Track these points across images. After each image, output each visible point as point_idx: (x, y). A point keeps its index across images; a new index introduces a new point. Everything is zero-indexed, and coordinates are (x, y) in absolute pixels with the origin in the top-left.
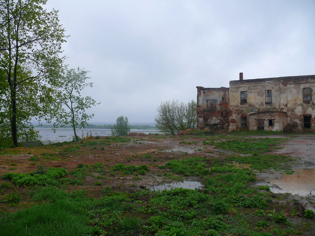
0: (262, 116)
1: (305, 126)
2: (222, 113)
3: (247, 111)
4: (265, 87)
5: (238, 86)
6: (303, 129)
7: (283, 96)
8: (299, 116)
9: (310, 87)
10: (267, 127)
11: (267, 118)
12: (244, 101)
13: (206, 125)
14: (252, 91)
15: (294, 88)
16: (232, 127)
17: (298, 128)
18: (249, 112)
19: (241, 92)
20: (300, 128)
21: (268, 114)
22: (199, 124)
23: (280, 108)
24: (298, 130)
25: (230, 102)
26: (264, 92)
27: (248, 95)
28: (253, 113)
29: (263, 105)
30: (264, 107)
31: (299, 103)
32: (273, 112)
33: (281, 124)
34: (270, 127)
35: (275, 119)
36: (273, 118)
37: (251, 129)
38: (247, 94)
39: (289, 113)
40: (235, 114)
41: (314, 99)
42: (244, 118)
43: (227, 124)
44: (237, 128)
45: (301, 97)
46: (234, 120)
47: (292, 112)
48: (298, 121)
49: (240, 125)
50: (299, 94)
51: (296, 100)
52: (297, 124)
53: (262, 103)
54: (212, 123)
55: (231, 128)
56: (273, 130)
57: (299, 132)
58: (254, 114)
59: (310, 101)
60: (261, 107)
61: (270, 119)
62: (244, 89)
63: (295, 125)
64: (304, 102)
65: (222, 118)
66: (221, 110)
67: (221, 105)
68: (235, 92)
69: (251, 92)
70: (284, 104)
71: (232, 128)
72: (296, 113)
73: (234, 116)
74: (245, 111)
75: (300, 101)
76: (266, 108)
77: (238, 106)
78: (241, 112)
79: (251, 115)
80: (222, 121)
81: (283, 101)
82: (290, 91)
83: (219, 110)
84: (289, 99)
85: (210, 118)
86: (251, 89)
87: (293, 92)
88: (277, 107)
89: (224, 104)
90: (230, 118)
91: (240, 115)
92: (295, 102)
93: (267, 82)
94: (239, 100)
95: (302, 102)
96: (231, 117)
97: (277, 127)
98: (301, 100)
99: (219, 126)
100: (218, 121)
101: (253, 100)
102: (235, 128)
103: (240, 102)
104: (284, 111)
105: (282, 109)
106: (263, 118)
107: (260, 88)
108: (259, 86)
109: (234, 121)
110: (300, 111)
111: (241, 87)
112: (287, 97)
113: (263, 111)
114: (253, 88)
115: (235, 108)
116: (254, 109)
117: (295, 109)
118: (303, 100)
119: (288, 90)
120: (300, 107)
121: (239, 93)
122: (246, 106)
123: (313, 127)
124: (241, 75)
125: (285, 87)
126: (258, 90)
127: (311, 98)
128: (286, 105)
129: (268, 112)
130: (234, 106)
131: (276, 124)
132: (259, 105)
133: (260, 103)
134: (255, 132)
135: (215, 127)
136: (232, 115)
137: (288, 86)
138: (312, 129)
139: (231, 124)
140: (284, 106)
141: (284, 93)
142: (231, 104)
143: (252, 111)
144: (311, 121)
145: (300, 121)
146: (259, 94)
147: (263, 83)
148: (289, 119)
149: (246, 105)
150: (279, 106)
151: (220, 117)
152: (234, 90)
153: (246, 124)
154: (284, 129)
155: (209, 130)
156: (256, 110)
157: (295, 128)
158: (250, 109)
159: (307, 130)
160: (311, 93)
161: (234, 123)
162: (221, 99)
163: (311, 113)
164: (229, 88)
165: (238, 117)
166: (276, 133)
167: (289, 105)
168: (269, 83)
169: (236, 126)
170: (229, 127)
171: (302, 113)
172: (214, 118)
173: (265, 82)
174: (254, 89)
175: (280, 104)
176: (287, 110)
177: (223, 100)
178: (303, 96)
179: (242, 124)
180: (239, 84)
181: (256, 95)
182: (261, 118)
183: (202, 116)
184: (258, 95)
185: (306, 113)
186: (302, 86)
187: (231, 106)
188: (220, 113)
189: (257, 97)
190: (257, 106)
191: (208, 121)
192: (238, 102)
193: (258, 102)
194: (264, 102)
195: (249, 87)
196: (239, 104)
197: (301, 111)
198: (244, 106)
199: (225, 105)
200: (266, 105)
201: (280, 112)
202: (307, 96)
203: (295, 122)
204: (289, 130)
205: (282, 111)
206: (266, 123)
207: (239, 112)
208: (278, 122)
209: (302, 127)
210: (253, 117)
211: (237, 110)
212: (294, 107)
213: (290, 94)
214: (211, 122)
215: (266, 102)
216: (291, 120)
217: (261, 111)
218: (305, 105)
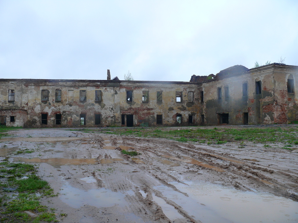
0: (4, 113)
1: (42, 123)
4: (9, 87)
6: (41, 125)
7: (25, 96)
8: (38, 114)
9: (47, 89)
10: (8, 123)
11: (9, 115)
15: (34, 89)
17: (37, 124)
20: (38, 124)
21: (9, 111)
23: (21, 106)
24: (37, 126)
26: (8, 91)
29: (6, 103)
30: (7, 105)
31: (38, 102)
32: (15, 109)
33: (22, 121)
34: (12, 123)
35: (16, 116)
36: (14, 115)
39: (29, 111)
41: (50, 100)
45: (40, 97)
47: (32, 111)
48: (36, 118)
50: (38, 95)
51: (35, 100)
52: (36, 120)
53: (5, 101)
56: (14, 125)
57: (37, 127)
59: (47, 101)
60: (4, 105)
61: (12, 115)
63: (34, 122)
64: (42, 102)
70: (25, 103)
72: (35, 111)
76: (9, 106)
81: (24, 101)
82: (31, 92)
84: (30, 98)
87: (33, 92)
88: (19, 105)
92: (35, 102)
93: (11, 82)
95: (41, 102)
97: (18, 123)
98: (39, 100)
104: (25, 109)
105: (24, 107)
106: (5, 115)
107: (4, 87)
110: (39, 110)
112: (28, 97)
113: (6, 109)
117: (35, 108)
118: (42, 100)
119: (29, 91)
120: (39, 106)
123: (49, 123)
125: (26, 88)
126: (2, 89)
127: (48, 98)
128: (27, 104)
129: (10, 109)
131: (16, 120)
132: (3, 103)
133: (3, 102)
137: (29, 87)
138: (48, 125)
140: (25, 104)
141: (25, 93)
144: (48, 118)
145: (39, 118)
146: (3, 93)
147: (7, 83)
148: (29, 116)
150: (21, 104)
154: (24, 125)
157: (34, 124)
159: (44, 126)
160: (48, 94)
163: (47, 112)
166: (17, 128)
167: (29, 104)
168: (12, 83)
171: (40, 111)
173: (9, 82)
175: (21, 103)
176: (27, 108)
178: (41, 97)
185: (44, 111)
186: (41, 88)
190: (1, 104)
193: (2, 100)
194: (7, 101)
197: (40, 109)
200: (9, 103)
201: (22, 110)
202: (46, 97)
203: (34, 119)
204: (29, 125)
205: (23, 109)
206: (8, 119)
208: (19, 119)
209: (40, 123)
213: (31, 94)
215: (9, 100)
216: (31, 117)
217: (4, 108)
218: (43, 104)
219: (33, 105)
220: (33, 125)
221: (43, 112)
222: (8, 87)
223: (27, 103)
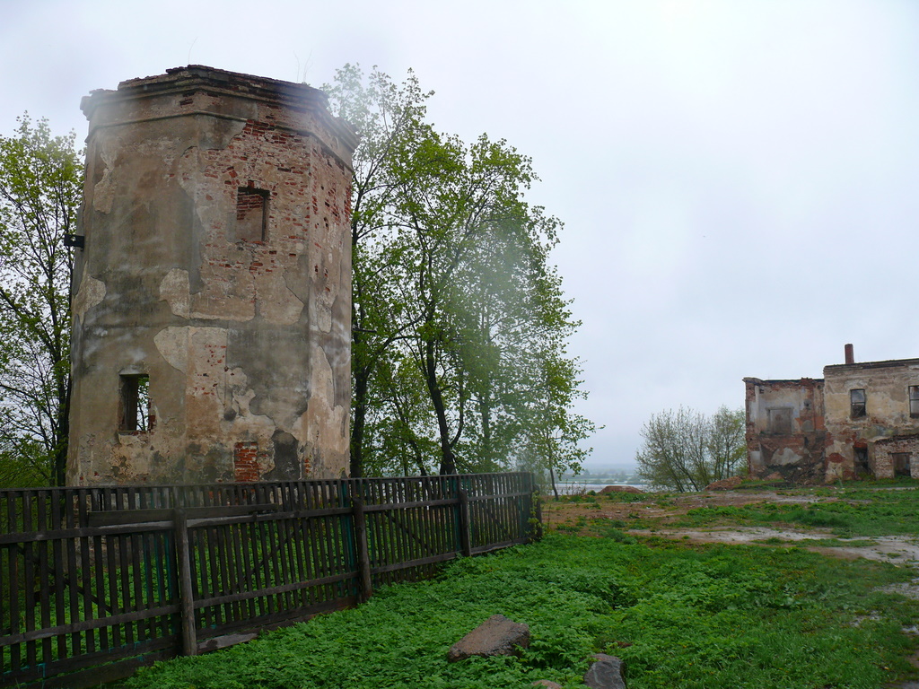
0: (904, 446)
2: (806, 438)
3: (868, 433)
4: (909, 379)
5: (844, 377)
10: (916, 469)
11: (915, 449)
12: (859, 411)
13: (769, 467)
14: (878, 388)
16: (833, 471)
18: (872, 437)
19: (851, 390)
21: (917, 441)
22: (752, 467)
25: (827, 414)
26: (907, 390)
27: (868, 398)
28: (882, 438)
29: (905, 421)
30: (908, 424)
37: (879, 474)
38: (865, 395)
40: (840, 440)
42: (861, 450)
43: (820, 465)
44: (846, 472)
46: (837, 454)
49: (852, 465)
53: (903, 416)
54: (784, 462)
55: (831, 472)
58: (885, 442)
60: (901, 424)
62: (859, 384)
65: (806, 451)
66: (803, 431)
67: (802, 419)
68: (838, 390)
69: (875, 391)
71: (834, 474)
73: (837, 447)
74: (864, 435)
76: (912, 426)
77: (846, 423)
78: (854, 437)
79: (877, 442)
80: (806, 456)
83: (799, 431)
85: (778, 450)
86: (875, 385)
89: (809, 418)
90: (829, 451)
91: (852, 444)
93: (912, 367)
94: (849, 410)
96: (830, 447)
99: (799, 469)
100: (796, 459)
101: (880, 410)
102: (840, 472)
103: (849, 413)
106: (907, 450)
107: (896, 380)
108: (894, 377)
109: (837, 458)
111: (851, 379)
113: (905, 434)
114: (879, 381)
115: (838, 426)
116: (885, 429)
121: (847, 394)
122: (866, 422)
124: (849, 349)
126: (891, 386)
129: (917, 436)
130: (837, 424)
132: (896, 421)
133: (897, 416)
134: (889, 481)
135: (792, 472)
136: (833, 443)
139: (831, 464)
142: (830, 419)
143: (880, 433)
146: (895, 395)
147: (902, 369)
149: (865, 419)
151: (801, 449)
152: (833, 386)
153: (865, 465)
155: (779, 478)
156: (890, 431)
158: (874, 428)
161: (839, 462)
162: (803, 407)
164: (822, 381)
165: (847, 449)
168: (916, 369)
169: (844, 468)
170: (827, 472)
172: (787, 451)
173: (907, 367)
174: (882, 384)
177: (808, 409)
179: (857, 465)
180: (846, 373)
181: (887, 398)
182: (901, 449)
183: (760, 446)
184: (893, 398)
187: (828, 423)
188: (802, 439)
189: (891, 401)
190: (892, 422)
191: (773, 458)
192: (846, 413)
193: (893, 414)
194: (907, 413)
195: (870, 380)
196: (848, 419)
198: (859, 422)
199: (813, 419)
200: (913, 420)
206: (915, 461)
207: (847, 436)
210: (884, 447)
211: (845, 432)
214: (780, 461)
215: (912, 411)
217: (901, 433)
222: (906, 380)
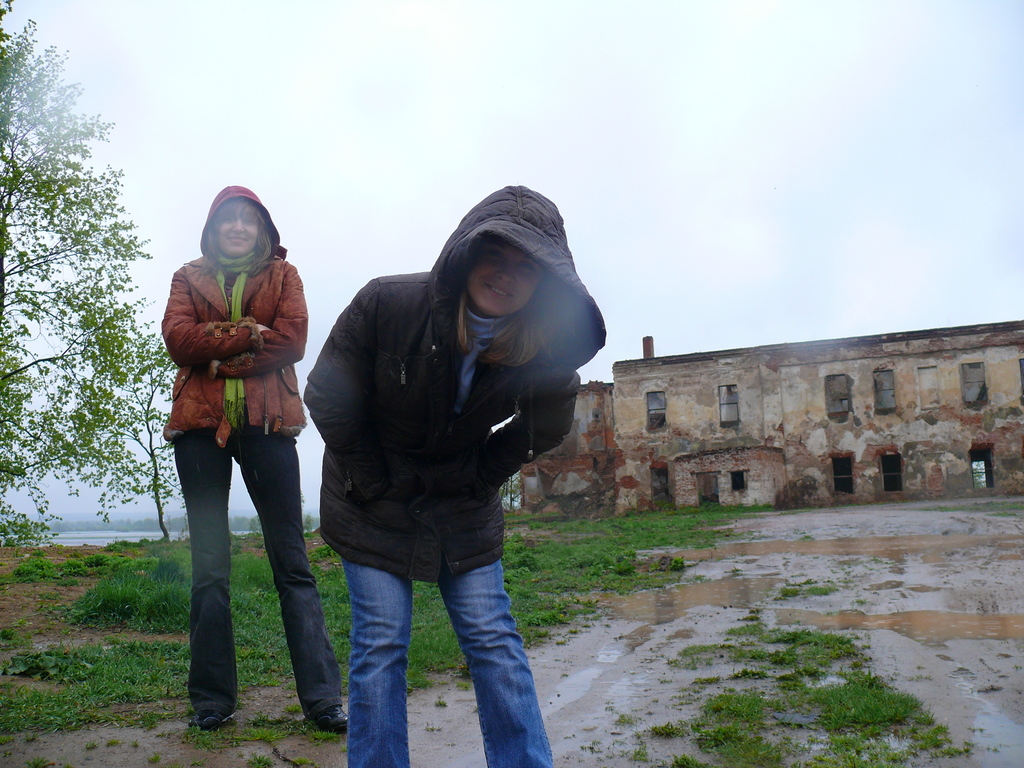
0: (711, 463)
1: (837, 488)
2: (595, 459)
3: (669, 449)
4: (719, 376)
5: (637, 377)
6: (833, 495)
7: (771, 400)
8: (820, 459)
9: (844, 372)
10: (726, 493)
11: (725, 467)
12: (658, 422)
13: (547, 497)
14: (681, 389)
15: (801, 377)
16: (626, 499)
17: (819, 492)
18: (674, 454)
19: (648, 393)
20: (823, 492)
21: (727, 456)
22: (527, 497)
23: (762, 437)
24: (819, 499)
25: (616, 426)
26: (716, 391)
27: (670, 402)
28: (685, 454)
29: (713, 431)
30: (718, 435)
31: (817, 419)
32: (743, 449)
33: (769, 484)
34: (737, 493)
35: (748, 471)
36: (742, 468)
37: (679, 501)
38: (666, 399)
39: (791, 451)
40: (634, 459)
41: (857, 408)
42: (661, 471)
43: (610, 494)
44: (642, 501)
45: (820, 401)
46: (630, 477)
47: (797, 449)
48: (815, 473)
49: (649, 492)
50: (814, 394)
51: (807, 412)
52: (815, 481)
53: (711, 425)
54: (568, 491)
55: (623, 501)
56: (744, 501)
57: (821, 505)
58: (689, 458)
59: (847, 413)
60: (709, 436)
61: (736, 469)
62: (657, 385)
63: (809, 486)
64: (831, 416)
65: (595, 476)
66: (591, 450)
67: (590, 434)
68: (632, 394)
69: (677, 394)
70: (774, 426)
71: (627, 504)
72: (809, 448)
73: (630, 468)
74: (663, 450)
75: (820, 414)
76: (723, 438)
77: (640, 436)
78: (651, 454)
79: (678, 460)
80: (595, 482)
81: (771, 417)
82: (791, 386)
83: (587, 450)
84: (789, 408)
85: (560, 475)
86: (677, 385)
87: (797, 387)
88: (756, 434)
89: (600, 432)
90: (620, 473)
91: (649, 463)
92: (805, 418)
93: (723, 361)
94: (644, 419)
95: (826, 418)
96: (621, 469)
97: (758, 492)
98: (821, 411)
99: (587, 498)
100: (584, 485)
101: (683, 418)
102: (634, 502)
103: (645, 424)
104: (776, 444)
105: (771, 439)
106: (714, 468)
107: (703, 379)
108: (702, 375)
109: (629, 482)
110: (821, 444)
111: (647, 379)
112: (781, 403)
113: (714, 448)
114: (682, 380)
115: (632, 441)
116: (689, 443)
117: (808, 438)
118: (828, 409)
119: (783, 383)
120: (820, 432)
121: (642, 398)
122: (666, 434)
123: (860, 487)
124: (648, 342)
125: (774, 375)
126: (697, 387)
127: (850, 404)
128: (781, 428)
129: (728, 450)
130: (630, 438)
131: (751, 484)
132: (703, 432)
133: (704, 426)
134: (692, 510)
135: (577, 503)
136: (625, 463)
137: (784, 370)
138: (856, 495)
139: (623, 491)
140: (775, 430)
141: (773, 391)
142: (621, 431)
143: (683, 448)
144: (854, 471)
145: (824, 472)
146: (703, 398)
147: (711, 364)
148: (790, 467)
149: (664, 431)
150: (762, 430)
151: (588, 473)
152: (626, 389)
153: (667, 491)
154: (777, 497)
155: (556, 510)
156: (696, 446)
157: (810, 495)
158: (676, 442)
159: (843, 498)
160: (849, 390)
161: (632, 487)
162: (591, 418)
163: (852, 449)
164: (612, 384)
165: (643, 470)
166: (756, 508)
167: (789, 428)
168: (727, 364)
169: (638, 495)
170: (618, 501)
171: (826, 450)
172: (572, 476)
173: (716, 361)
174: (685, 384)
175: (762, 425)
176: (783, 443)
177: (597, 421)
178: (827, 399)
179: (656, 492)
180: (642, 371)
181: (692, 402)
182: (708, 467)
183: (536, 470)
184: (699, 402)
185: (839, 447)
186: (823, 371)
187: (619, 437)
188: (591, 461)
189: (697, 406)
190: (698, 434)
191: (555, 485)
192: (641, 423)
193: (700, 422)
194: (717, 421)
195: (671, 380)
196: (644, 431)
197: (825, 442)
198: (657, 435)
199: (603, 434)
200: (723, 430)
201: (764, 448)
202: (841, 400)
203: (808, 476)
204: (792, 498)
205: (769, 445)
206: (725, 482)
207: (644, 453)
208: (758, 478)
209: (829, 488)
210: (686, 465)
211: (640, 449)
212: (804, 433)
213: (790, 394)
214: (563, 489)
215: (723, 420)
216: (797, 472)
217: (709, 447)
218: (833, 424)
219: (801, 430)
220: (806, 497)
221: (836, 451)
222: (714, 378)
223: (781, 425)
